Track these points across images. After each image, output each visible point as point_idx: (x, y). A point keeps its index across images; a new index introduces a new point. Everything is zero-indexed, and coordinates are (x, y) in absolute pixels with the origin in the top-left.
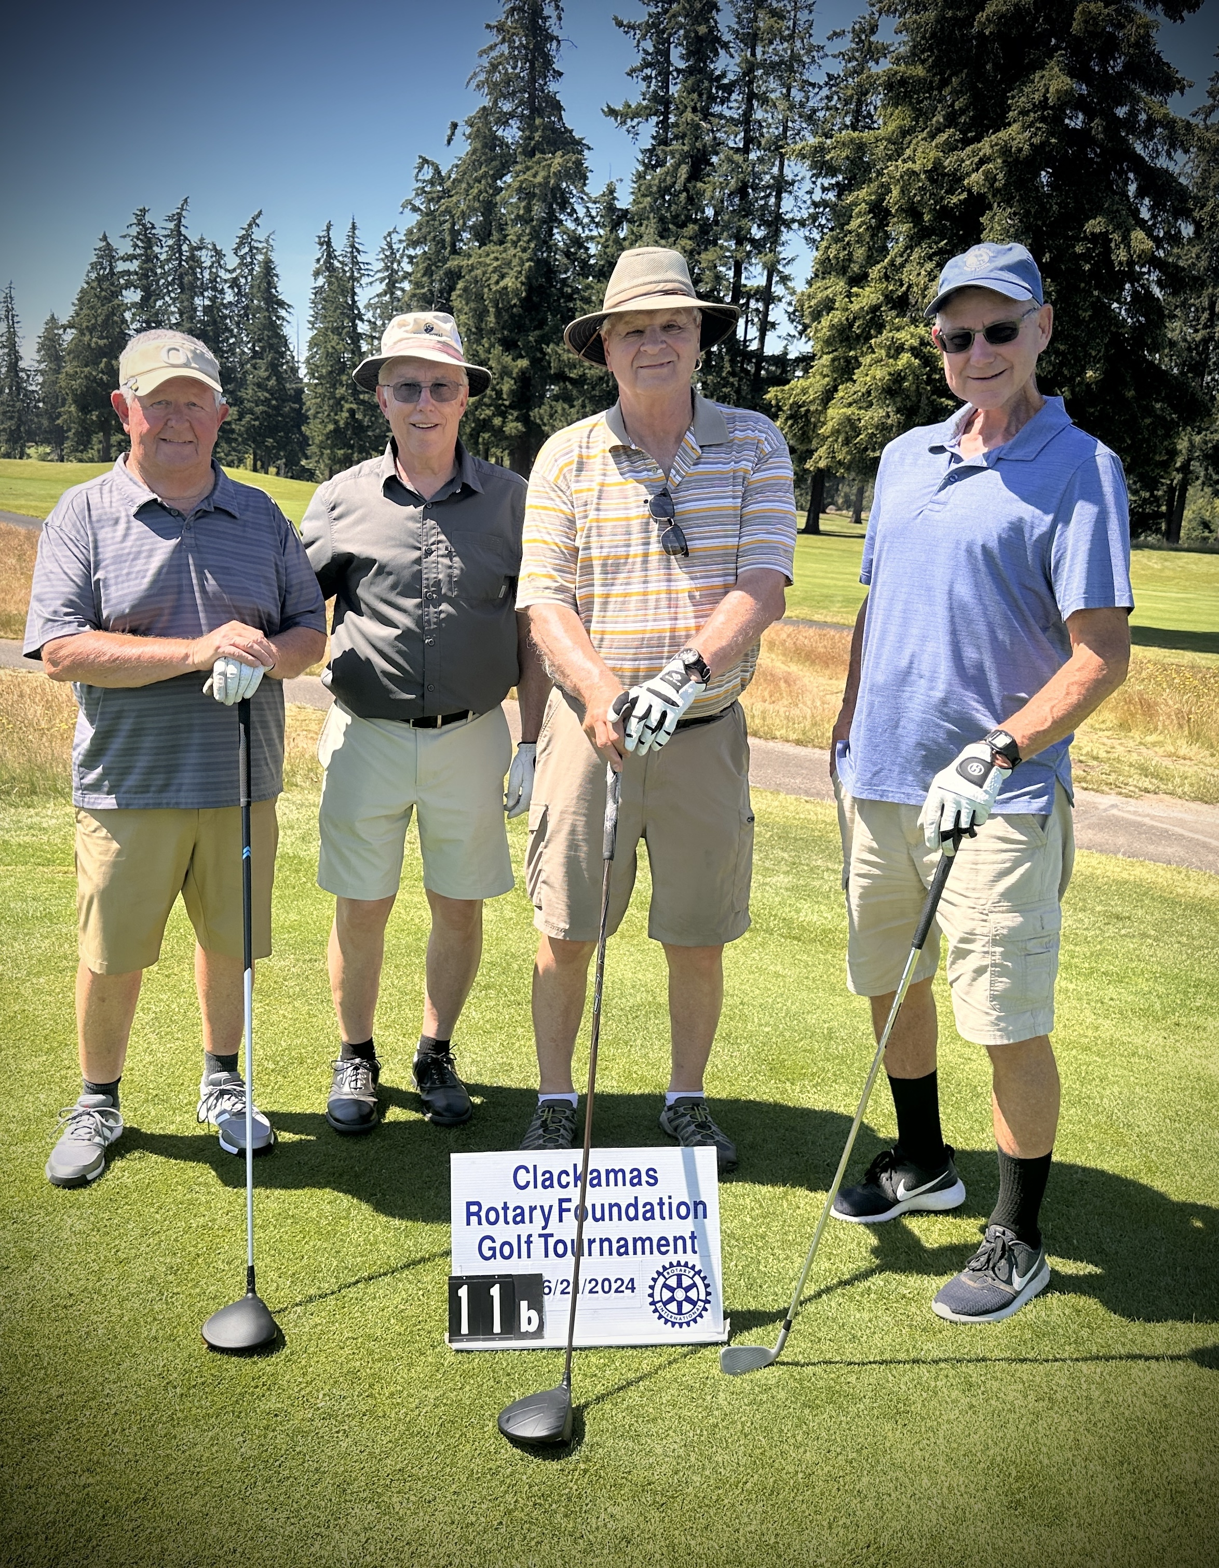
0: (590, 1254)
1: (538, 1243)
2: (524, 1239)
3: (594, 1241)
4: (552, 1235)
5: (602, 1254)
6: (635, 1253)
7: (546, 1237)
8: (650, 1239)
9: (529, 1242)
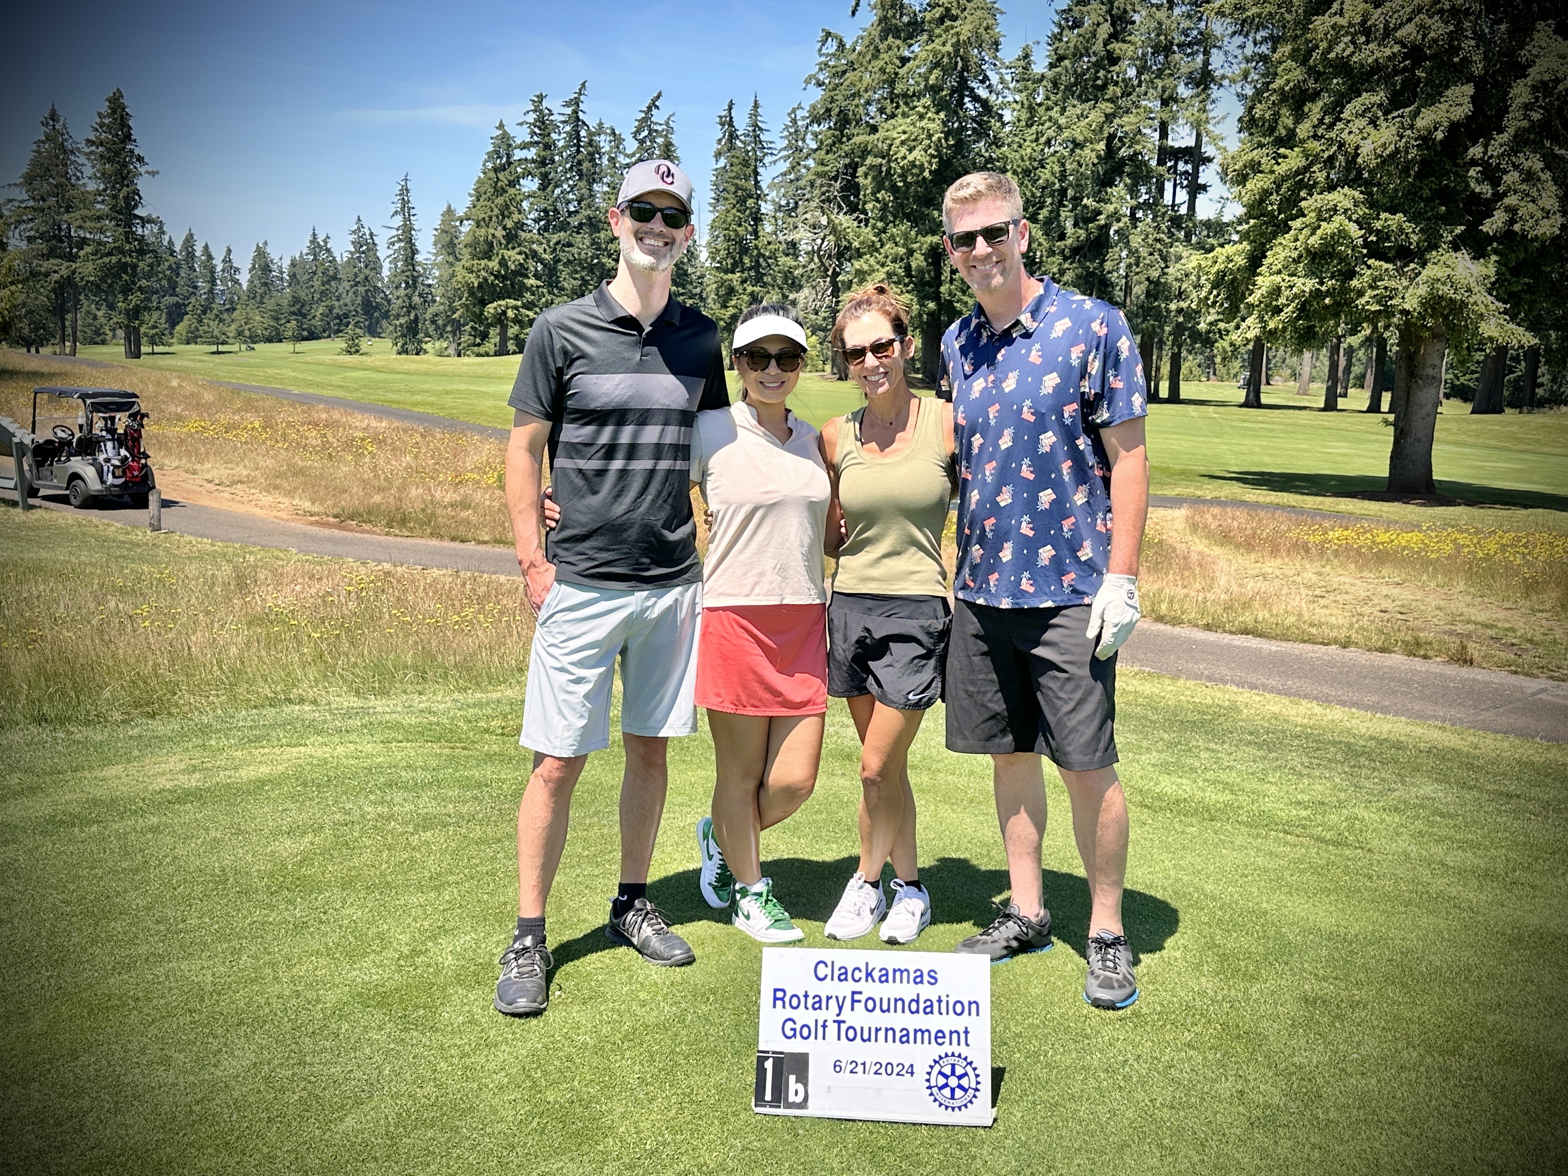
0: (876, 1041)
1: (832, 1028)
2: (820, 1023)
3: (880, 1029)
4: (844, 1022)
5: (886, 1041)
6: (916, 1042)
7: (839, 1023)
8: (928, 1031)
9: (824, 1026)
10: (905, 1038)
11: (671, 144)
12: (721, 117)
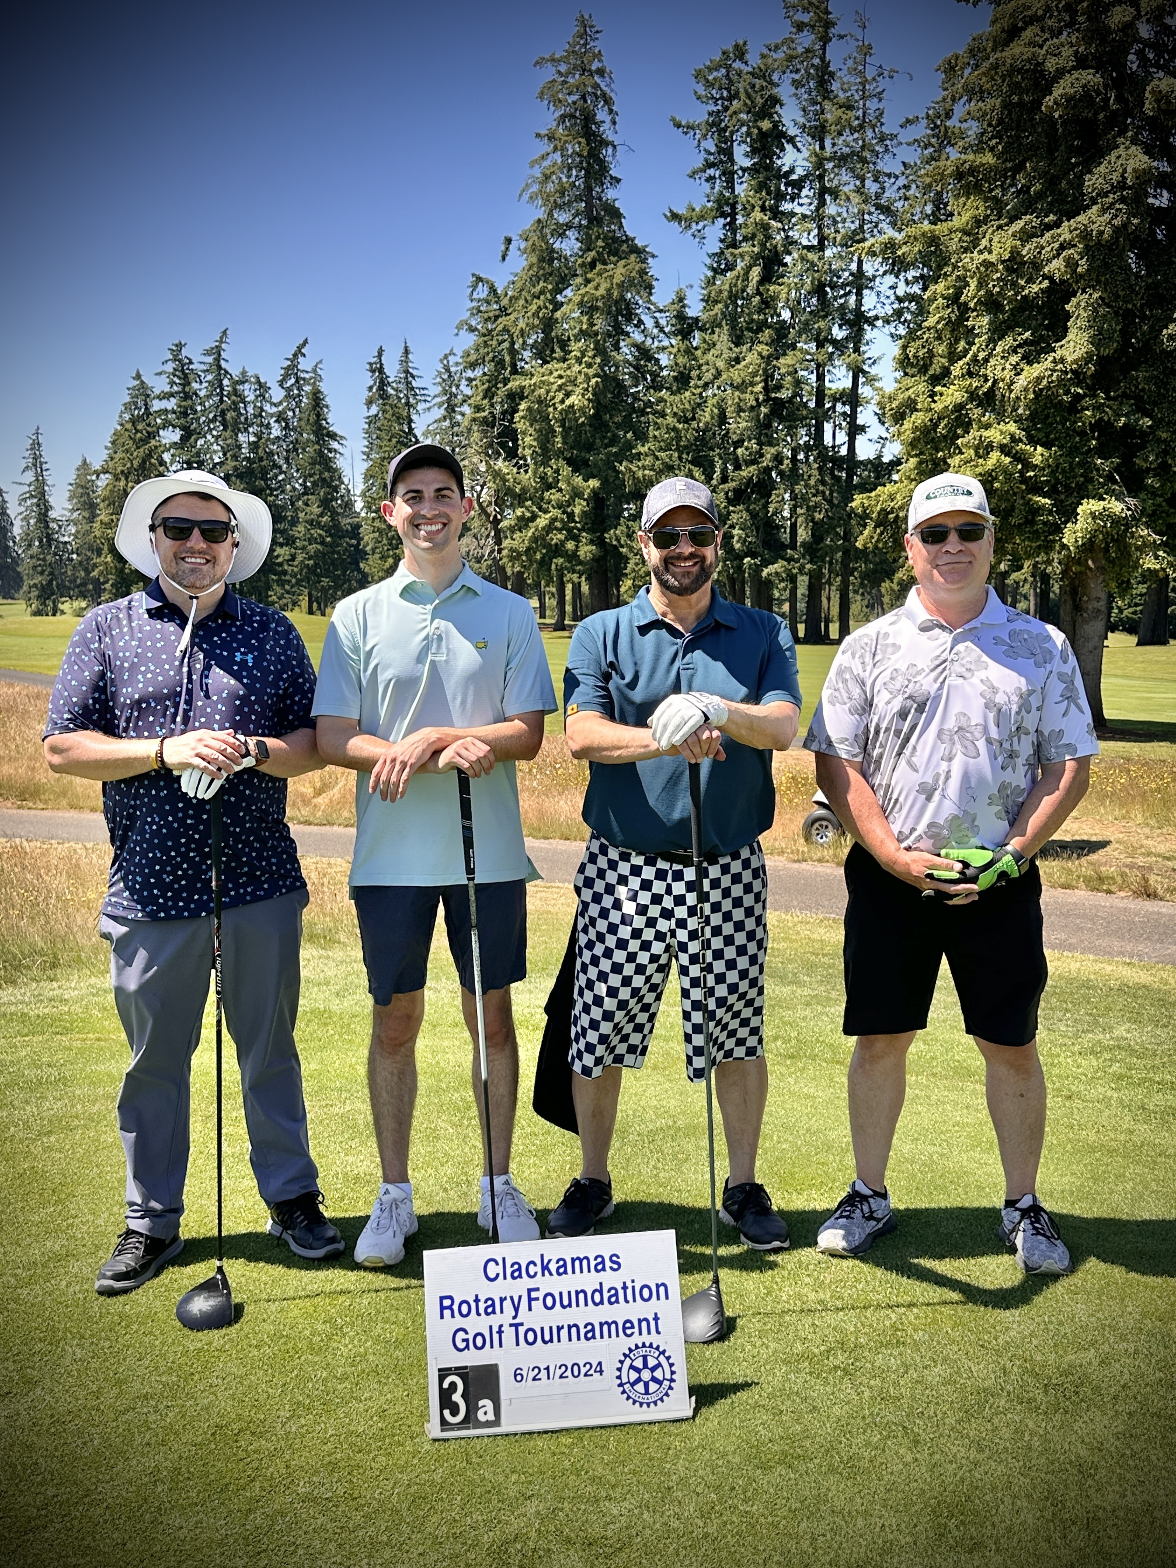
0: (559, 1341)
1: (509, 1334)
2: (495, 1329)
3: (563, 1327)
4: (522, 1324)
5: (570, 1340)
6: (602, 1337)
7: (516, 1326)
8: (615, 1322)
9: (500, 1332)
10: (590, 1335)
11: (319, 392)
12: (371, 364)
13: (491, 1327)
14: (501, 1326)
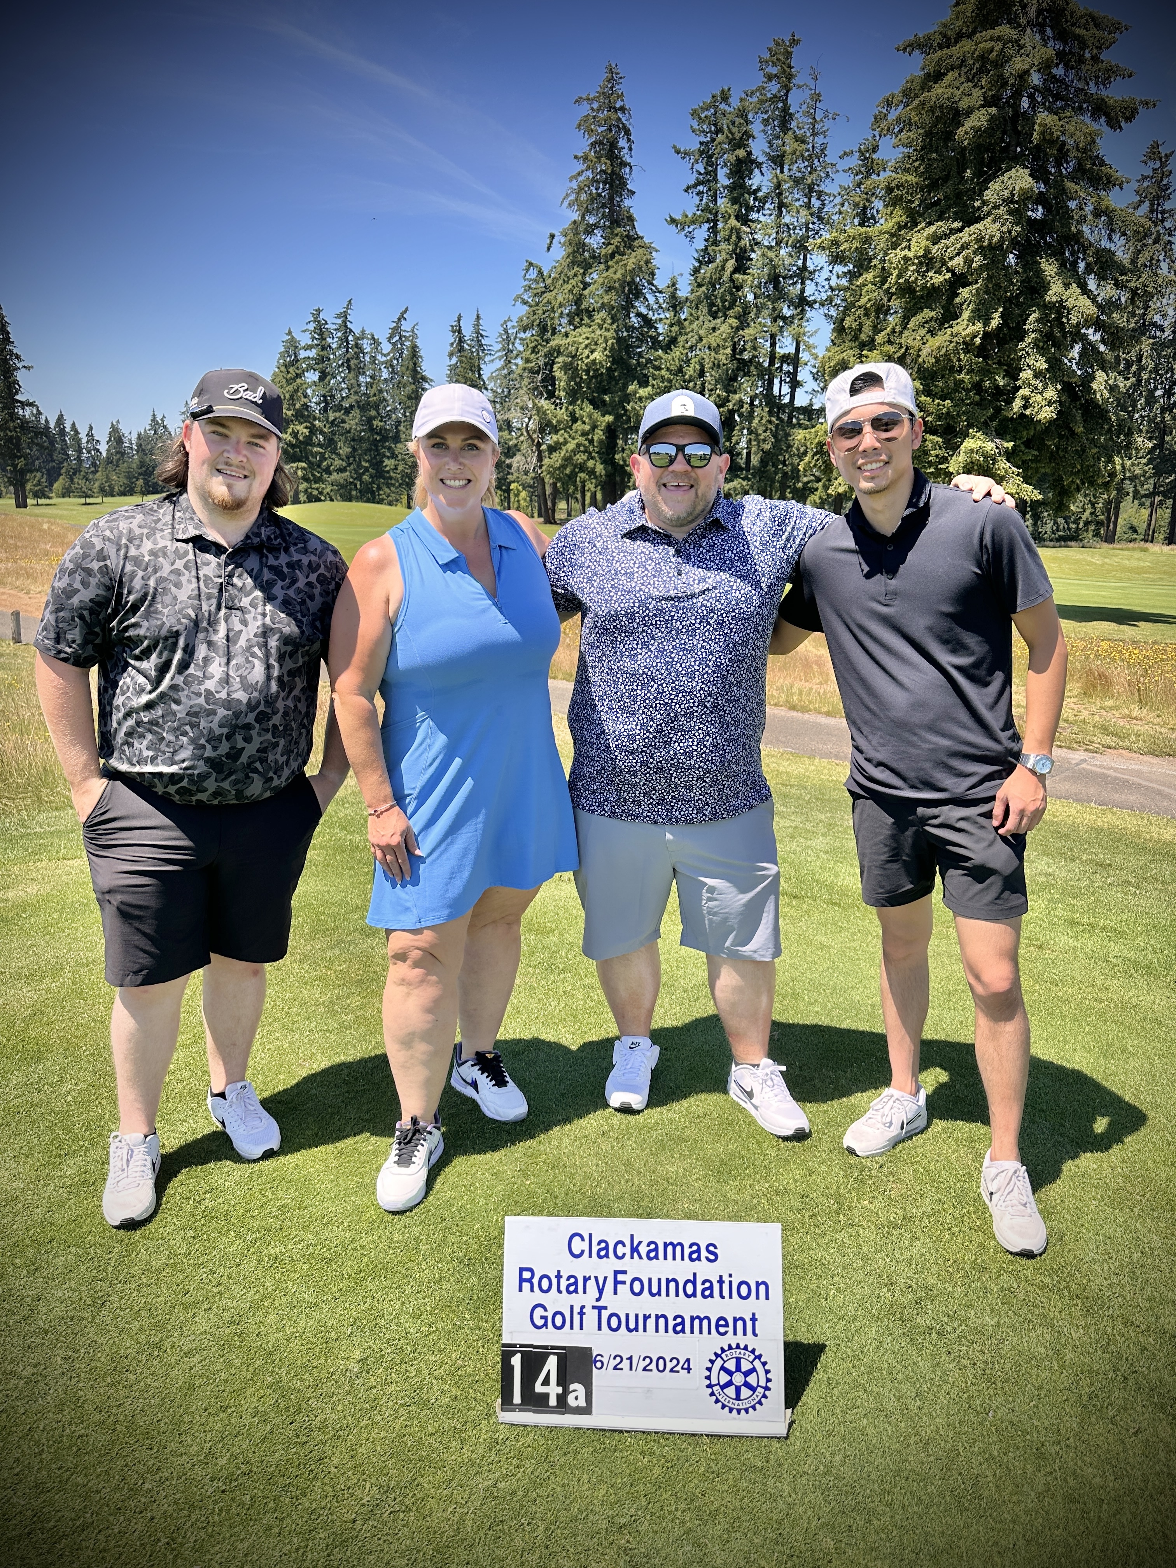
0: (645, 1330)
3: (650, 1316)
4: (605, 1308)
13: (572, 1307)
14: (583, 1307)
